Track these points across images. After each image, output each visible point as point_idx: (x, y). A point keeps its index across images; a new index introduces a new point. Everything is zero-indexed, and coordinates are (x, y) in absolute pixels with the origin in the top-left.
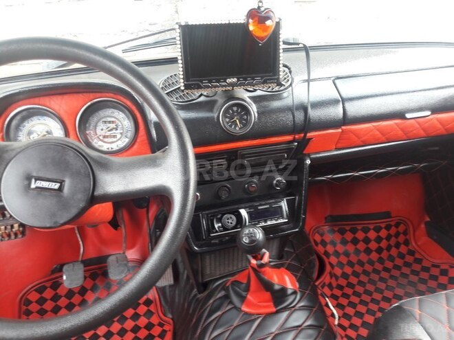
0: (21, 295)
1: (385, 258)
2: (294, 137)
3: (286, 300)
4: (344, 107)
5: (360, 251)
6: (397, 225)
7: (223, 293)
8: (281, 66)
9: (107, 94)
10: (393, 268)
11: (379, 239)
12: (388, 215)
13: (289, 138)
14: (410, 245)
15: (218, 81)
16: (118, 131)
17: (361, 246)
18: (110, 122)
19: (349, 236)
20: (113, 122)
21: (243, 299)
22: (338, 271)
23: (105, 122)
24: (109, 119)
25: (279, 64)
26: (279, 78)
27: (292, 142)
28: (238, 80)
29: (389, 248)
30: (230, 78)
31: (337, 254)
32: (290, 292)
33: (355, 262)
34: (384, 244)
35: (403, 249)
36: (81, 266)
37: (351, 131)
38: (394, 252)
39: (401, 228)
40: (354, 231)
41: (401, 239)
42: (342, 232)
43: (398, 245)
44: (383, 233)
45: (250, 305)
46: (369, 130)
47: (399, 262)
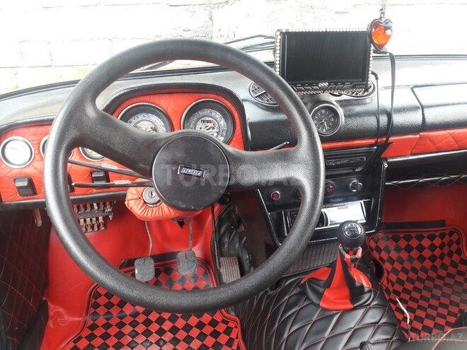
0: (92, 288)
1: (438, 266)
2: (377, 141)
3: (362, 298)
4: (423, 114)
5: (413, 259)
6: (451, 234)
7: (298, 290)
8: (370, 72)
9: (211, 95)
10: (447, 276)
11: (433, 248)
12: (442, 223)
13: (372, 141)
14: (463, 254)
15: (311, 85)
16: (215, 130)
17: (415, 254)
18: (208, 122)
19: (403, 243)
20: (210, 122)
21: (320, 295)
22: (393, 278)
23: (204, 121)
24: (207, 119)
25: (369, 70)
26: (367, 84)
27: (372, 145)
28: (329, 85)
29: (442, 257)
30: (322, 83)
31: (391, 260)
32: (366, 290)
33: (409, 269)
34: (437, 252)
35: (456, 258)
36: (152, 261)
37: (428, 137)
38: (447, 260)
39: (455, 237)
40: (408, 238)
41: (454, 248)
42: (396, 239)
43: (450, 254)
44: (437, 242)
45: (327, 301)
46: (445, 137)
47: (452, 270)
